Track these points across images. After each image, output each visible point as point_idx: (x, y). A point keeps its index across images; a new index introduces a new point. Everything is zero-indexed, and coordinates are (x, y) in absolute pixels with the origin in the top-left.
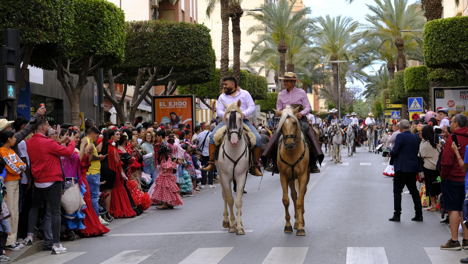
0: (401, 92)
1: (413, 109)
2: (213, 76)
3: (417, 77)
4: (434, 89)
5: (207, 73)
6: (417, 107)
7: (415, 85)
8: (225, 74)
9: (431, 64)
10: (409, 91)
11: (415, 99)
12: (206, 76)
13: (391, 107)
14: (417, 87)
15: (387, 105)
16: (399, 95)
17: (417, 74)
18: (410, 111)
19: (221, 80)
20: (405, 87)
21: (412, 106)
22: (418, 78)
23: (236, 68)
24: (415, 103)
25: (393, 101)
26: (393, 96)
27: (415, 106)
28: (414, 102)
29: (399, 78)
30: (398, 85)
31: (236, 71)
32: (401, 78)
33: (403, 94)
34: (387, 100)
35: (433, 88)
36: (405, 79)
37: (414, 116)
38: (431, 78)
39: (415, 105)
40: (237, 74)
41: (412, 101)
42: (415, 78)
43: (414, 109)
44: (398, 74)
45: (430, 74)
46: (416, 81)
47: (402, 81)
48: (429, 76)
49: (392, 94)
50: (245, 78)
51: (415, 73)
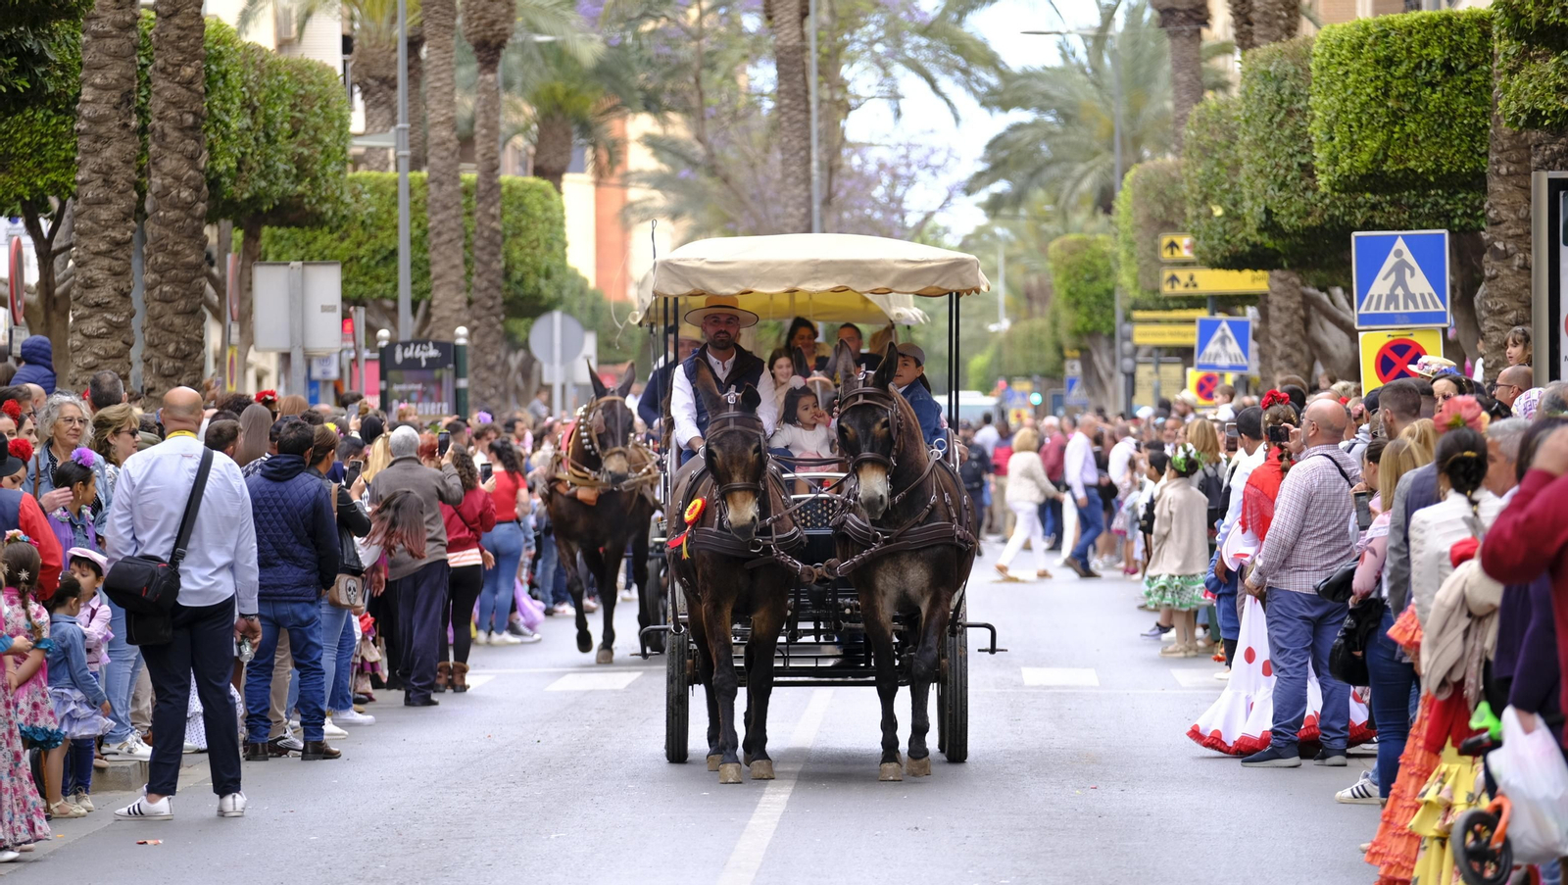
0: (1283, 186)
1: (1382, 310)
2: (62, 67)
3: (1398, 88)
4: (1551, 181)
5: (30, 50)
6: (1409, 296)
7: (1386, 145)
8: (116, 56)
9: (1539, 23)
10: (1347, 186)
11: (1400, 244)
12: (19, 71)
13: (1191, 291)
14: (1399, 160)
15: (1167, 274)
16: (1268, 212)
17: (1403, 68)
18: (1365, 319)
19: (87, 94)
20: (1320, 156)
21: (1381, 286)
22: (1405, 96)
23: (175, 13)
24: (1400, 268)
25: (1213, 249)
26: (1218, 212)
27: (1399, 291)
28: (1391, 261)
29: (1269, 93)
30: (1260, 142)
31: (173, 33)
32: (1286, 92)
33: (1299, 203)
34: (1166, 240)
35: (1545, 176)
36: (1321, 105)
37: (1393, 356)
38: (1522, 109)
39: (1400, 282)
40: (182, 51)
41: (1375, 257)
42: (1386, 94)
43: (1392, 310)
44: (1269, 62)
45: (1516, 81)
46: (1396, 117)
47: (1290, 113)
48: (1506, 90)
49: (1206, 198)
50: (224, 76)
51: (1389, 62)
